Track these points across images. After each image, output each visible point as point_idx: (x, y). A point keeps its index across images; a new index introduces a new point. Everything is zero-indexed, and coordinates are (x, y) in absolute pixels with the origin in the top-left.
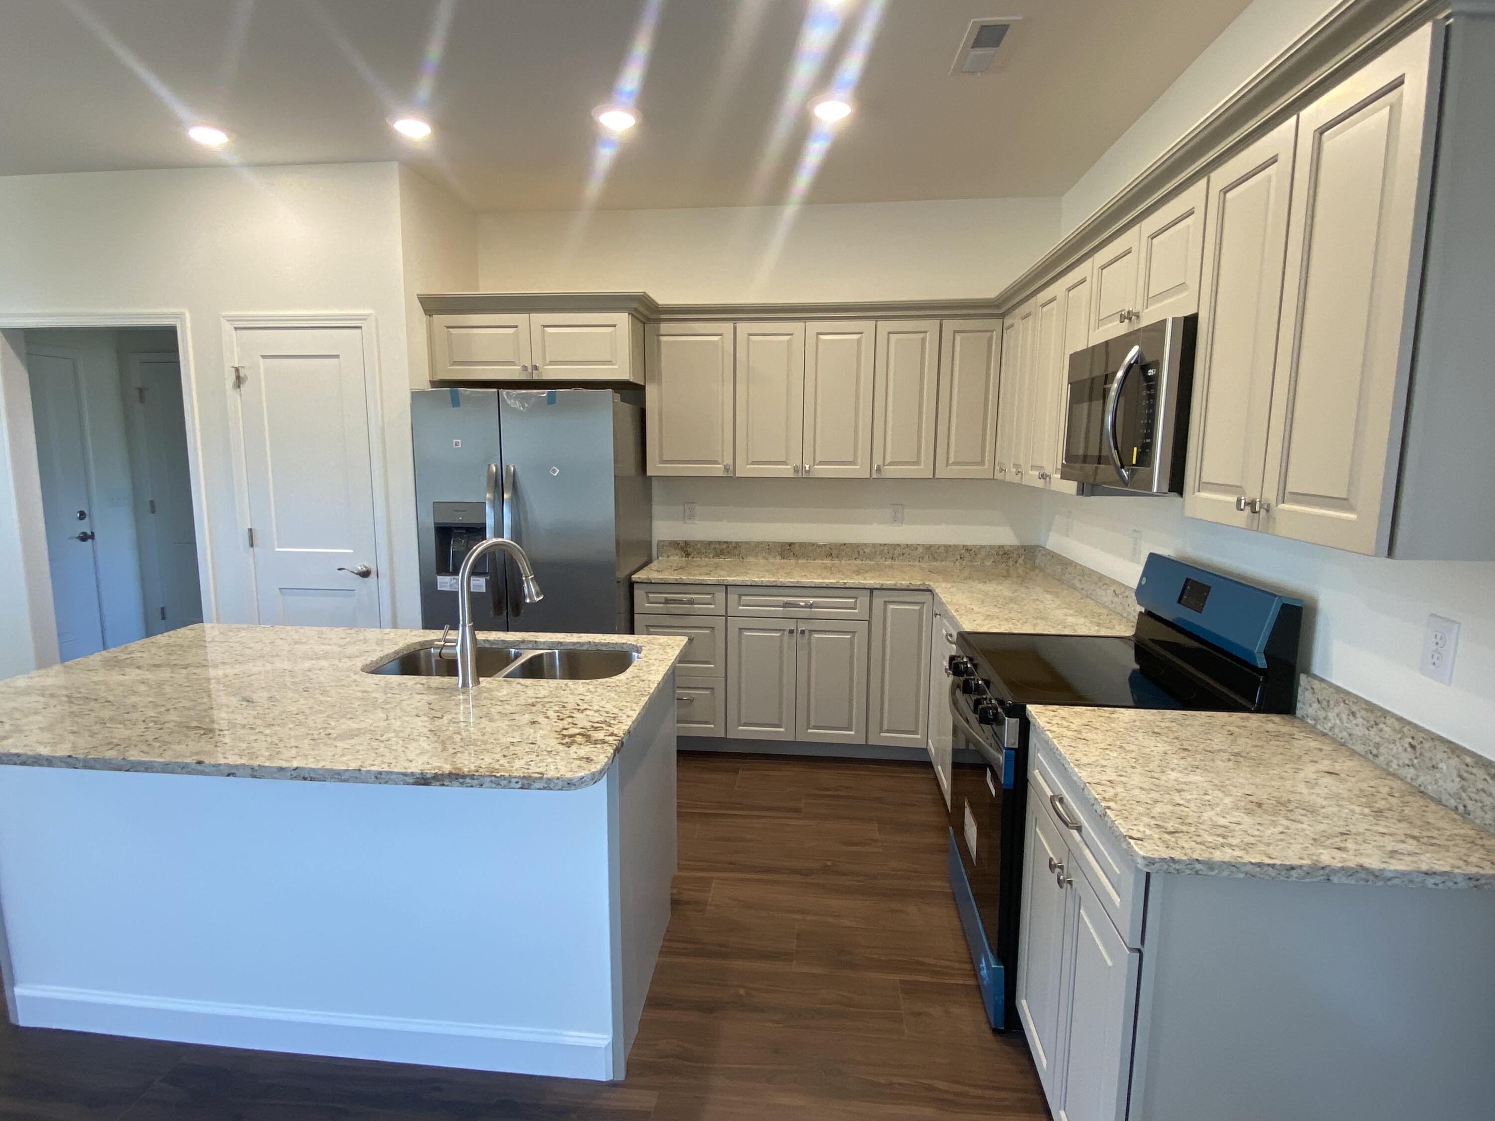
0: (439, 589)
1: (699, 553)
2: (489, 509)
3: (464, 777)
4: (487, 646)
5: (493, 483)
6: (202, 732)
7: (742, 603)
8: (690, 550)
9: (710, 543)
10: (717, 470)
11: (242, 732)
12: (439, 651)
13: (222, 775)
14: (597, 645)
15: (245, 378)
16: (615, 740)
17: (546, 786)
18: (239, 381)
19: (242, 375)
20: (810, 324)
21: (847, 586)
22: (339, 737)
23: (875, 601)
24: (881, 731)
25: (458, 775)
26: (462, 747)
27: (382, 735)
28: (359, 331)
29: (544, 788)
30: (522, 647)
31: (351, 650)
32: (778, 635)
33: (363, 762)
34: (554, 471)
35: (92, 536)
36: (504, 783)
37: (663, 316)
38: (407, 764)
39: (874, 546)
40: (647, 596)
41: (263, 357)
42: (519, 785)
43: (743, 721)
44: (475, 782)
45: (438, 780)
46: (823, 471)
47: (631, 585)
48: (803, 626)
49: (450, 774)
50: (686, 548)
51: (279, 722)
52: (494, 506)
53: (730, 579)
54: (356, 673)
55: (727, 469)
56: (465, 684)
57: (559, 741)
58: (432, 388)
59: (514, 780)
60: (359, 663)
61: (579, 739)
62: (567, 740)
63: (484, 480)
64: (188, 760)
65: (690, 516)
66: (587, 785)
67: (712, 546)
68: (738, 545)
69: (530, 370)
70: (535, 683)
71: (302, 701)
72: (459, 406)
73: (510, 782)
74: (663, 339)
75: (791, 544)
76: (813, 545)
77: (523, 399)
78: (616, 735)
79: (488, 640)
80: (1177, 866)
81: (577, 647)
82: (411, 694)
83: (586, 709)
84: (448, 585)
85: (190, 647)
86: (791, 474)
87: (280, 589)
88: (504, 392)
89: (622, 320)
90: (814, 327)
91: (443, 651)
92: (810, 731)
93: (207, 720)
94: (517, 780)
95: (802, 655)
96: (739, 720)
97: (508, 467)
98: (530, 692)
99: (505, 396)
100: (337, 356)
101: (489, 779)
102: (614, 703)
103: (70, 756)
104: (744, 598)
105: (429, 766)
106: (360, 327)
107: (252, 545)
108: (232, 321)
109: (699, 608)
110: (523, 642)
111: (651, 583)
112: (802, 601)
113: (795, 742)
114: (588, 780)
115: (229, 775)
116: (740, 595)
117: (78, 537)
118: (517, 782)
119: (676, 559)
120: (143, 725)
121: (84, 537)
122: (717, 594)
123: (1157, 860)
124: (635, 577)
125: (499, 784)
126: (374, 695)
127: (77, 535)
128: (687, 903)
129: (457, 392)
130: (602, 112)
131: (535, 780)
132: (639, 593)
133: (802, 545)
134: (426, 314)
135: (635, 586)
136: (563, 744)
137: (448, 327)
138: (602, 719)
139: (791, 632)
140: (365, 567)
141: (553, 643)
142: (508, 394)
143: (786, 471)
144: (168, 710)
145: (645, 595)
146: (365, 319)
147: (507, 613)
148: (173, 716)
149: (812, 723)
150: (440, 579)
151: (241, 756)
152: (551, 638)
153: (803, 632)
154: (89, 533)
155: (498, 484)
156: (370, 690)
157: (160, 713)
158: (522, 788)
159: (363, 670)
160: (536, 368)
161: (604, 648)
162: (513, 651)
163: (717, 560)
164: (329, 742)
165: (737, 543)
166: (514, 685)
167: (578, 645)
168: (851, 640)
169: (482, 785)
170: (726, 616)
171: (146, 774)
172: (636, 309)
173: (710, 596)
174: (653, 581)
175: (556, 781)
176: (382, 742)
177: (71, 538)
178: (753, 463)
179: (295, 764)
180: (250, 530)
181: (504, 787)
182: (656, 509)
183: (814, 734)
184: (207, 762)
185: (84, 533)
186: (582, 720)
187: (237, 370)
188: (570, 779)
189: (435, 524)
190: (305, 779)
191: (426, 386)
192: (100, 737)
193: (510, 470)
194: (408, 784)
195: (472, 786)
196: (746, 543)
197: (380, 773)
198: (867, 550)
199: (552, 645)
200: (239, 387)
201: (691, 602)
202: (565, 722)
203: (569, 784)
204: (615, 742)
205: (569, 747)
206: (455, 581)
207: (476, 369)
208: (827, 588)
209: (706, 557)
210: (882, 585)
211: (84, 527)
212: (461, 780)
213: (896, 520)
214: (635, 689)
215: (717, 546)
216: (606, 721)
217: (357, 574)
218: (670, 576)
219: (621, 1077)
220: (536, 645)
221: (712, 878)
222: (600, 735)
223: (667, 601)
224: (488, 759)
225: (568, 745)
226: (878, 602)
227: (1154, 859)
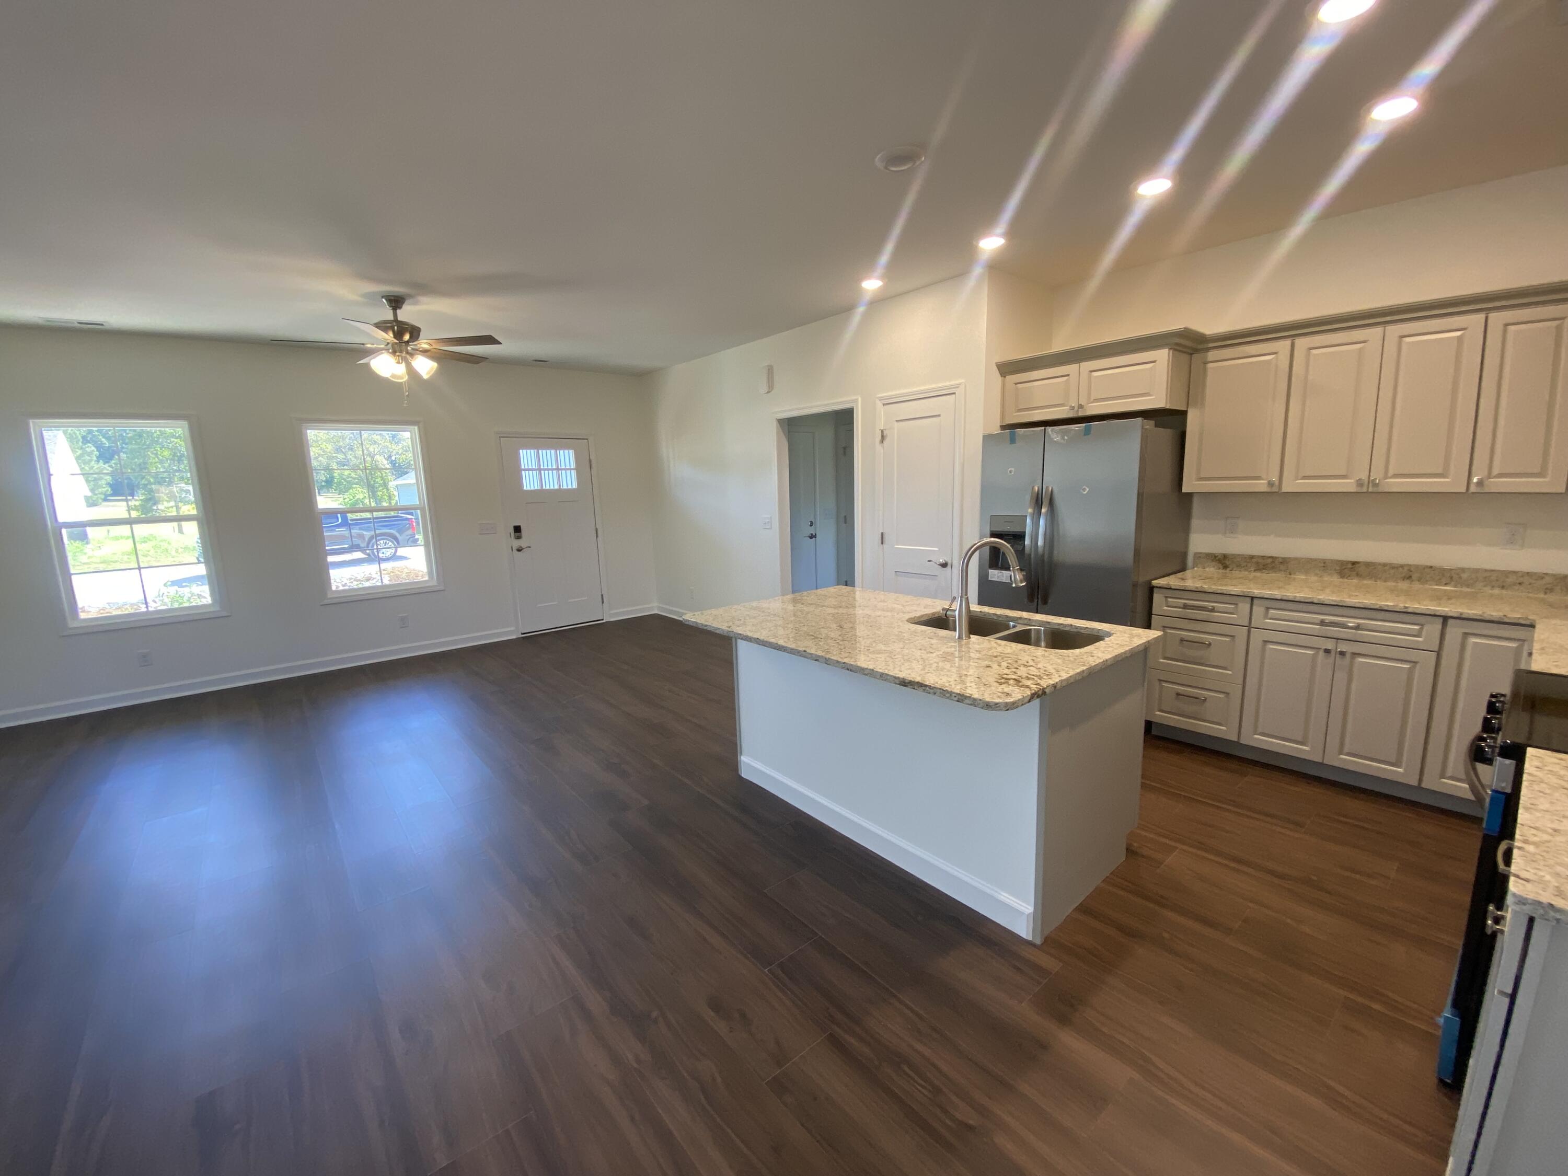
0: (990, 579)
1: (1239, 566)
2: (1028, 520)
3: (926, 686)
4: (995, 618)
5: (1034, 501)
6: (813, 638)
7: (1270, 616)
8: (1228, 563)
9: (1252, 557)
10: (1261, 485)
11: (831, 641)
12: (945, 612)
13: (813, 660)
14: (1077, 628)
15: (887, 436)
16: (1037, 688)
17: (972, 703)
18: (883, 438)
19: (885, 434)
20: (1391, 329)
21: (1410, 610)
22: (873, 652)
23: (1449, 629)
24: (1443, 776)
25: (922, 684)
26: (934, 670)
27: (895, 656)
28: (954, 396)
29: (971, 705)
30: (1019, 622)
31: (908, 609)
32: (1312, 653)
33: (877, 667)
34: (1084, 490)
35: (815, 536)
36: (948, 695)
37: (1211, 345)
38: (898, 672)
39: (1476, 571)
40: (1166, 601)
41: (897, 421)
42: (956, 699)
43: (1260, 730)
44: (932, 691)
45: (911, 685)
46: (1395, 484)
47: (1151, 589)
48: (1342, 647)
49: (918, 683)
50: (1223, 561)
51: (848, 639)
52: (1032, 520)
53: (1256, 592)
54: (902, 621)
55: (1271, 484)
56: (960, 637)
57: (996, 680)
58: (1001, 430)
59: (954, 695)
60: (907, 616)
61: (1011, 682)
62: (1003, 681)
63: (1028, 497)
64: (800, 649)
65: (1232, 530)
66: (1001, 710)
67: (1254, 560)
68: (1284, 561)
69: (1076, 409)
70: (1008, 645)
71: (866, 631)
72: (1015, 443)
73: (951, 695)
74: (1210, 365)
75: (1354, 563)
76: (1385, 565)
77: (1064, 433)
78: (1040, 685)
79: (996, 614)
80: (1558, 916)
81: (1061, 628)
82: (925, 637)
83: (1031, 666)
84: (996, 576)
85: (830, 597)
86: (1353, 488)
87: (896, 572)
88: (1049, 429)
89: (1162, 356)
90: (1394, 331)
91: (948, 613)
92: (1342, 756)
93: (818, 633)
94: (955, 695)
95: (1341, 676)
96: (1256, 727)
97: (1047, 487)
98: (1000, 649)
99: (1050, 433)
100: (939, 416)
101: (939, 691)
102: (1054, 667)
103: (758, 639)
104: (1272, 611)
105: (910, 676)
106: (954, 393)
107: (882, 543)
108: (882, 400)
109: (1218, 616)
110: (1020, 618)
111: (1171, 589)
112: (1352, 623)
113: (1322, 764)
114: (1002, 706)
115: (816, 660)
116: (1268, 609)
117: (809, 536)
118: (955, 697)
119: (1212, 570)
120: (791, 631)
121: (812, 536)
122: (1240, 605)
123: (1529, 902)
124: (1155, 582)
125: (945, 695)
126: (904, 634)
127: (807, 535)
128: (1143, 856)
129: (1015, 432)
130: (1139, 184)
131: (966, 697)
132: (1157, 597)
133: (1368, 564)
134: (1002, 376)
135: (1155, 590)
136: (998, 682)
137: (1016, 384)
138: (1038, 674)
139: (1327, 651)
140: (945, 560)
141: (1043, 622)
142: (1052, 431)
143: (1348, 485)
144: (804, 626)
145: (1164, 599)
146: (958, 387)
147: (1038, 601)
148: (805, 629)
149: (1346, 750)
150: (991, 571)
151: (823, 652)
152: (1043, 618)
153: (1342, 654)
154: (814, 534)
155: (1038, 502)
156: (903, 631)
157: (800, 626)
158: (958, 701)
159: (907, 621)
160: (1081, 406)
161: (1083, 631)
162: (1012, 623)
163: (1258, 574)
164: (867, 653)
165: (1284, 558)
166: (992, 643)
167: (1062, 626)
168: (1411, 672)
169: (935, 694)
170: (1249, 627)
171: (784, 653)
172: (1177, 344)
173: (1233, 606)
174: (1173, 587)
175: (979, 702)
176: (893, 659)
177: (805, 537)
178: (1304, 478)
179: (845, 660)
180: (882, 534)
181: (947, 698)
182: (1195, 523)
183: (1346, 760)
184: (808, 651)
185: (812, 534)
186: (1023, 672)
187: (882, 431)
188: (988, 702)
189: (991, 531)
190: (848, 669)
191: (996, 430)
192: (772, 632)
193: (1049, 490)
194: (896, 684)
195: (929, 693)
196: (1296, 559)
197: (883, 674)
198: (1465, 576)
199: (1041, 623)
200: (882, 442)
201: (1213, 610)
202: (1010, 670)
203: (987, 705)
204: (1035, 689)
205: (1001, 685)
206: (1001, 574)
207: (1034, 413)
208: (1381, 610)
209: (1246, 570)
210: (1461, 614)
211: (811, 531)
212: (924, 688)
213: (1511, 541)
214: (1082, 660)
215: (1260, 561)
216: (1040, 676)
217: (939, 565)
218: (1198, 584)
219: (1038, 941)
220: (1029, 622)
221: (1177, 848)
222: (1029, 683)
223: (1185, 607)
224: (945, 679)
225: (1001, 684)
226: (1454, 632)
227: (1526, 899)
